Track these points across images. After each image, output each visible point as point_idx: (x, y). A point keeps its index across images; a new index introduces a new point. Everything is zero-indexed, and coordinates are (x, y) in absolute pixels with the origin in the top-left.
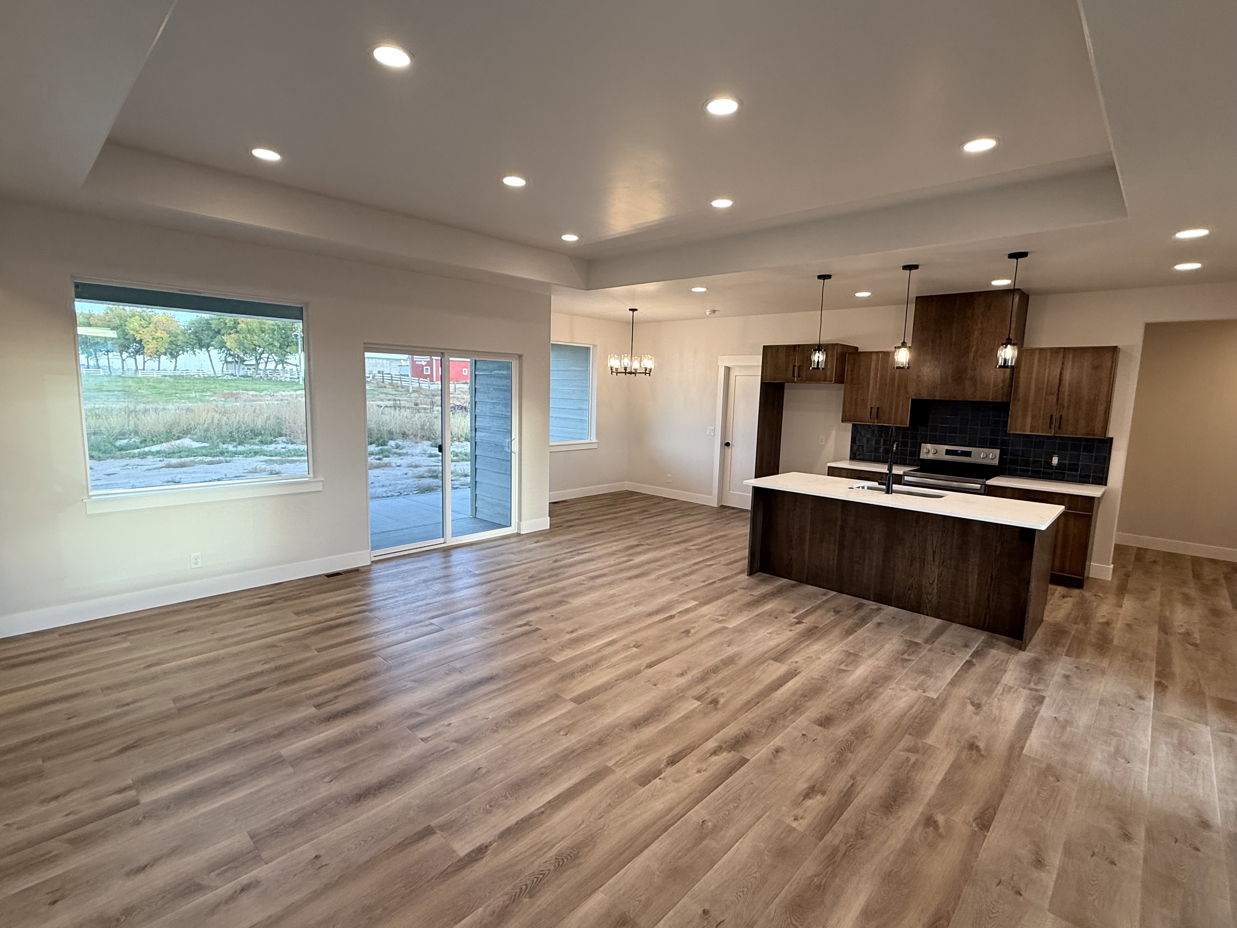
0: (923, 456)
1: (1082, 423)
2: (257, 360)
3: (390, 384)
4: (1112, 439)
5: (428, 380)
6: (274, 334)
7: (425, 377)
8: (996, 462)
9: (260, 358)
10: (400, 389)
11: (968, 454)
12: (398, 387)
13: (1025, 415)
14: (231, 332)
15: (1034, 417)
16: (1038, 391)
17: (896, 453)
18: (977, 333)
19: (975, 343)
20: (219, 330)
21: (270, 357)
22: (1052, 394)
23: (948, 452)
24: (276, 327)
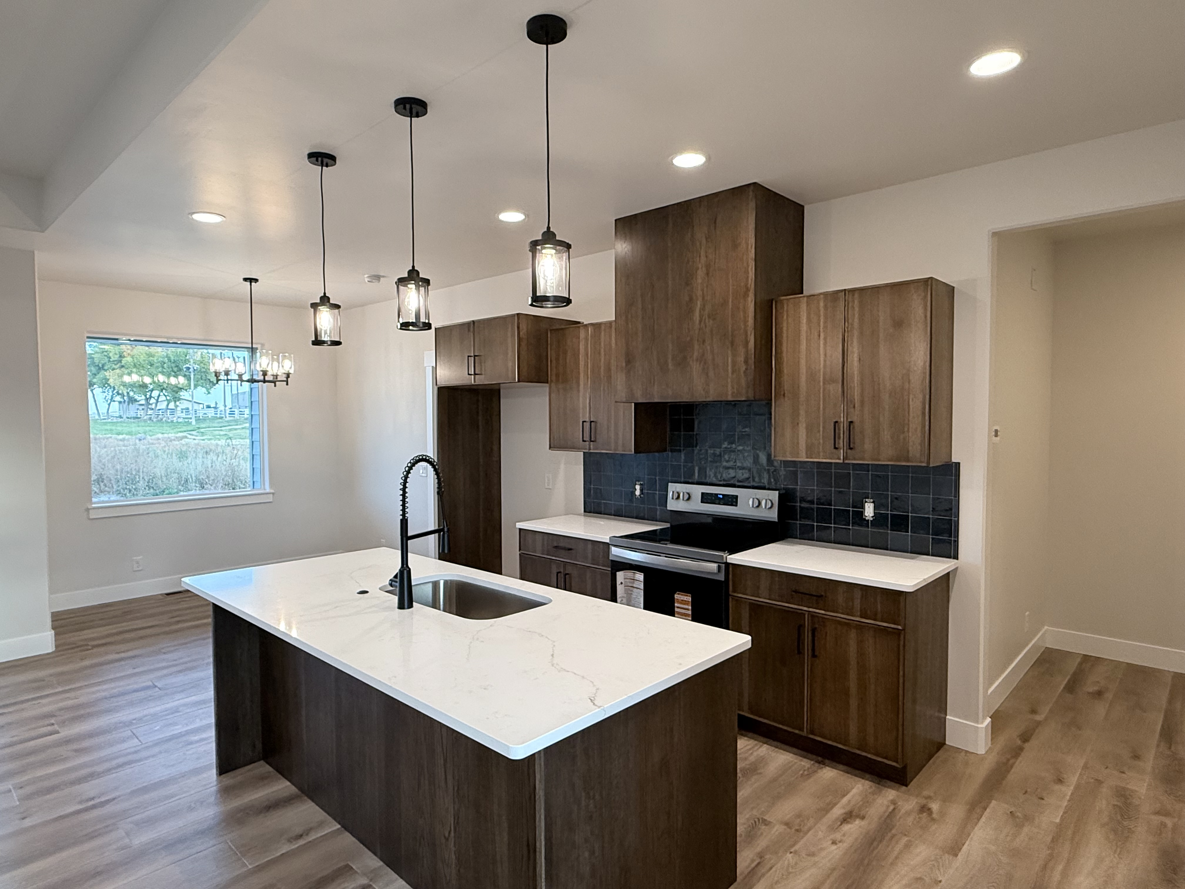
0: (673, 505)
1: (886, 436)
2: (147, 399)
4: (958, 464)
6: (163, 367)
8: (773, 515)
9: (151, 397)
11: (732, 501)
13: (795, 425)
14: (116, 367)
15: (809, 429)
16: (812, 376)
17: (641, 499)
18: (701, 274)
19: (699, 293)
20: (103, 365)
21: (161, 394)
22: (833, 381)
23: (706, 498)
24: (166, 360)
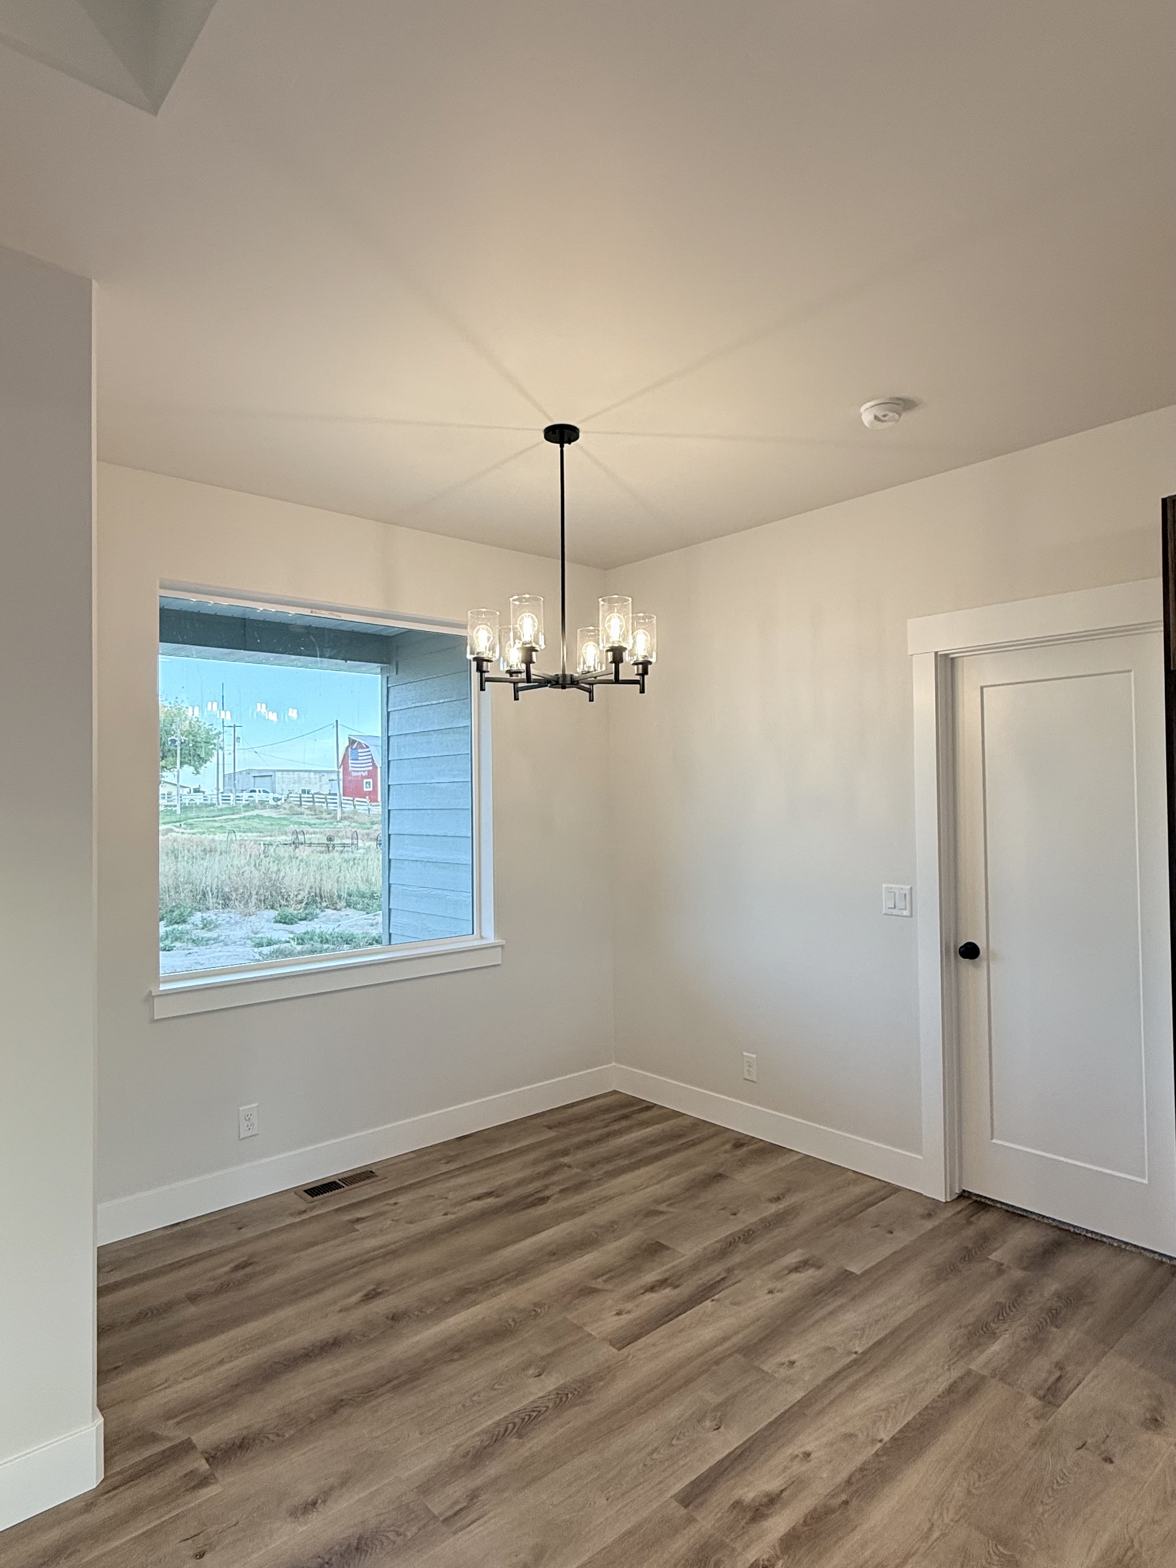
3: (309, 808)
5: (367, 799)
7: (363, 795)
10: (324, 815)
12: (321, 812)
